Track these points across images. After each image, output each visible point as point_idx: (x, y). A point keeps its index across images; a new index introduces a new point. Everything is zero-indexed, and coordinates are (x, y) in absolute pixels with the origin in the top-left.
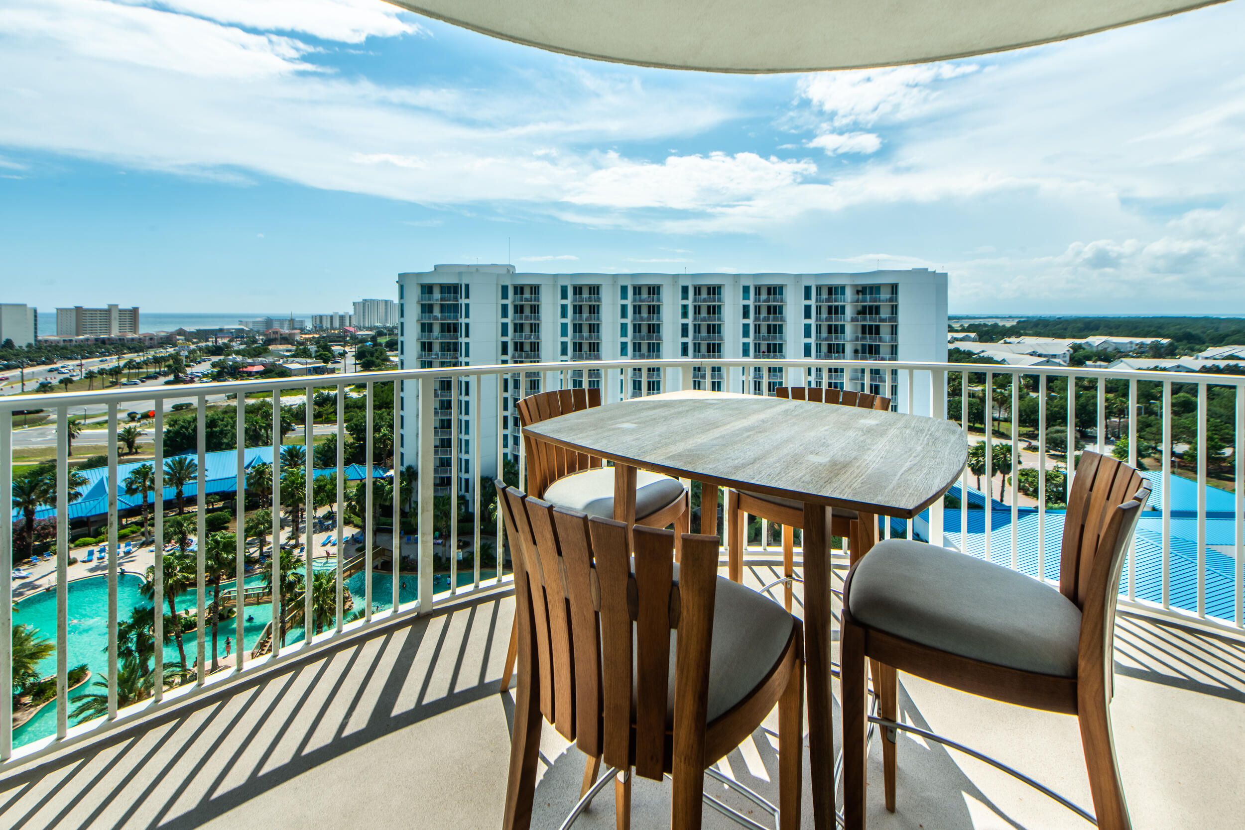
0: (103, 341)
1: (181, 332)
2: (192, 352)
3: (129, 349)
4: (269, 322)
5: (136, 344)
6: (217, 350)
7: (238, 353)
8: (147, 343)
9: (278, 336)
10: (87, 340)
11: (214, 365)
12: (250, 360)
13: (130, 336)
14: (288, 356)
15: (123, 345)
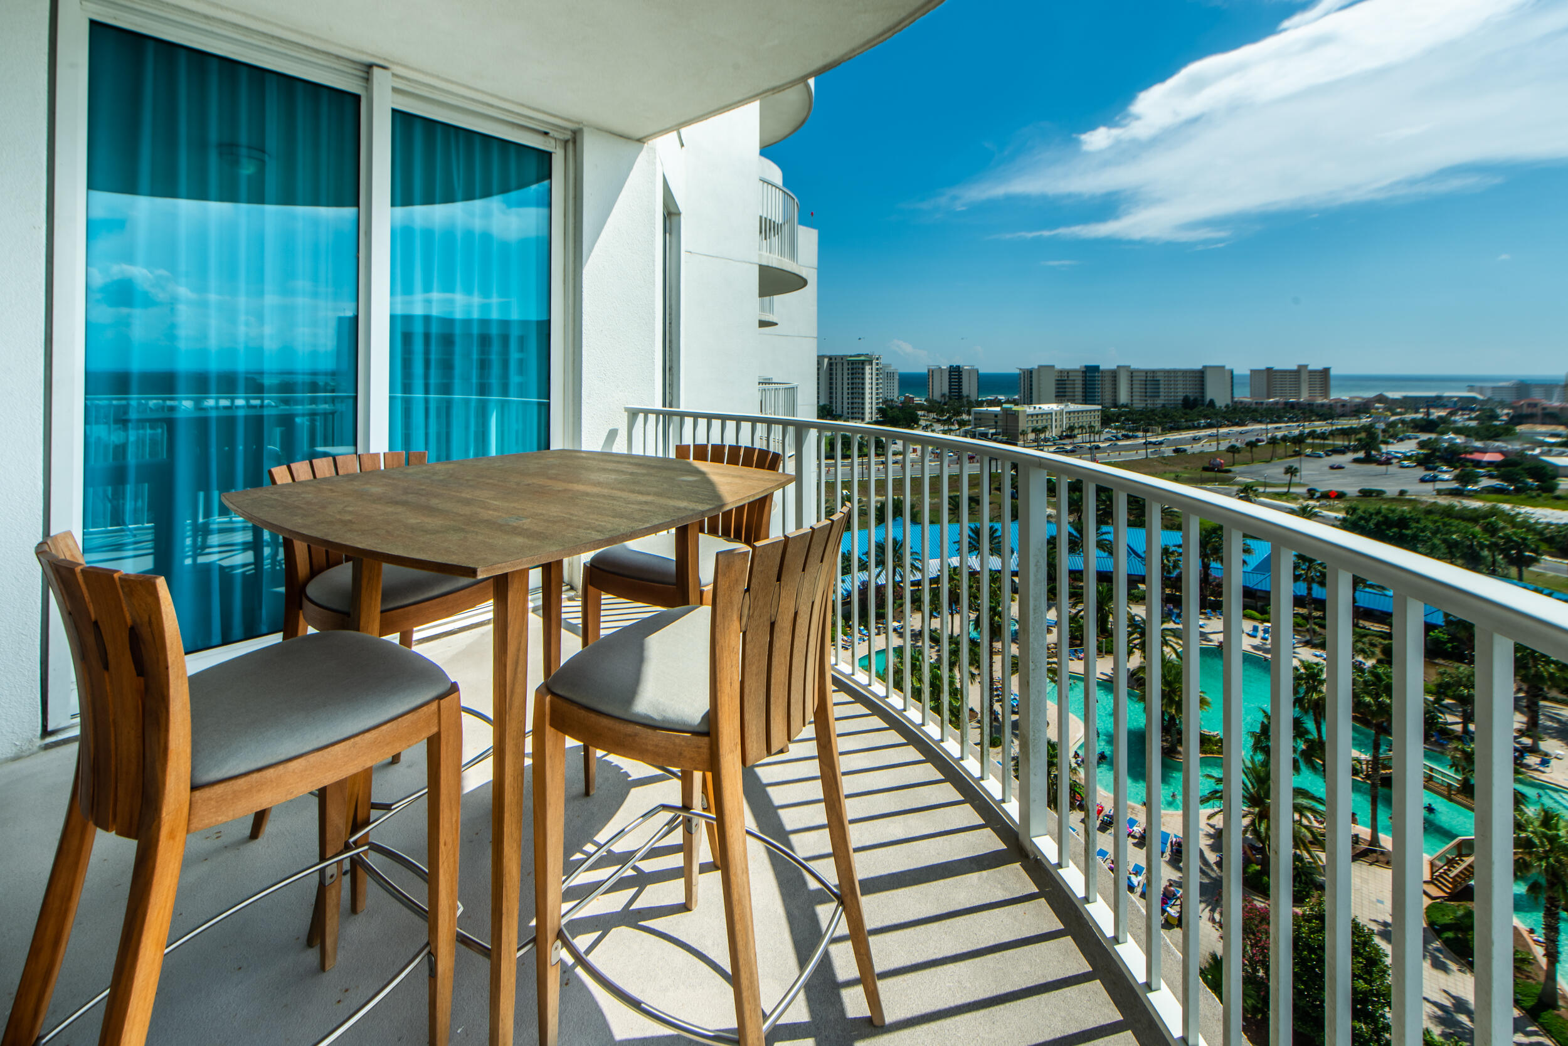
0: (1292, 406)
1: (1381, 399)
2: (1393, 425)
3: (1317, 415)
4: (1523, 387)
5: (1325, 410)
6: (1428, 426)
7: (1458, 431)
8: (1339, 410)
9: (1538, 411)
10: (1277, 403)
11: (1422, 445)
12: (1478, 444)
13: (1320, 401)
14: (1553, 444)
15: (1312, 411)
